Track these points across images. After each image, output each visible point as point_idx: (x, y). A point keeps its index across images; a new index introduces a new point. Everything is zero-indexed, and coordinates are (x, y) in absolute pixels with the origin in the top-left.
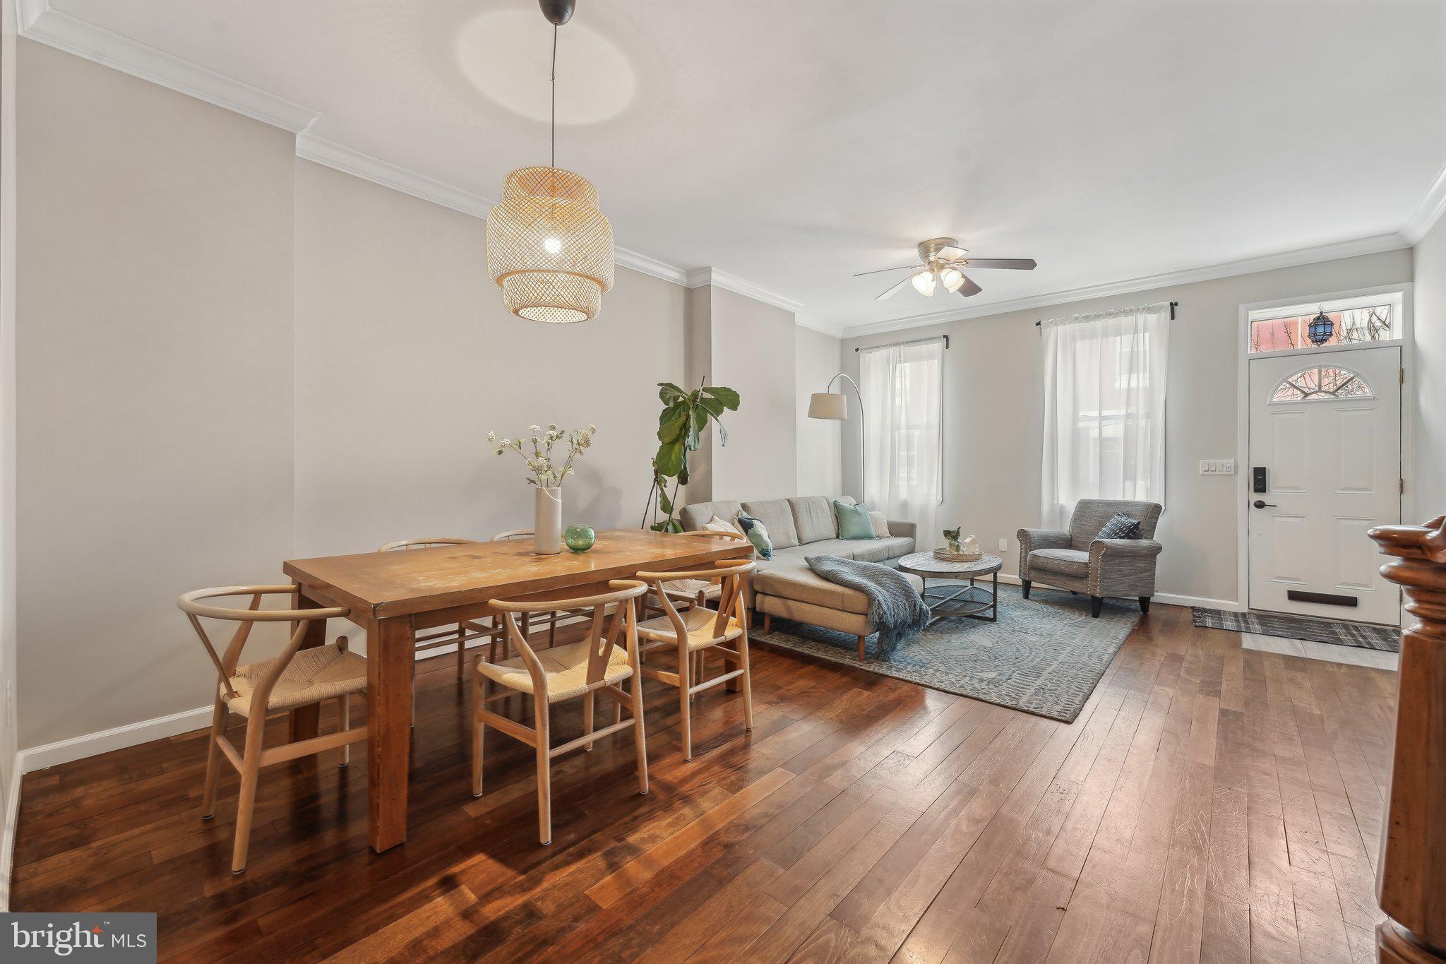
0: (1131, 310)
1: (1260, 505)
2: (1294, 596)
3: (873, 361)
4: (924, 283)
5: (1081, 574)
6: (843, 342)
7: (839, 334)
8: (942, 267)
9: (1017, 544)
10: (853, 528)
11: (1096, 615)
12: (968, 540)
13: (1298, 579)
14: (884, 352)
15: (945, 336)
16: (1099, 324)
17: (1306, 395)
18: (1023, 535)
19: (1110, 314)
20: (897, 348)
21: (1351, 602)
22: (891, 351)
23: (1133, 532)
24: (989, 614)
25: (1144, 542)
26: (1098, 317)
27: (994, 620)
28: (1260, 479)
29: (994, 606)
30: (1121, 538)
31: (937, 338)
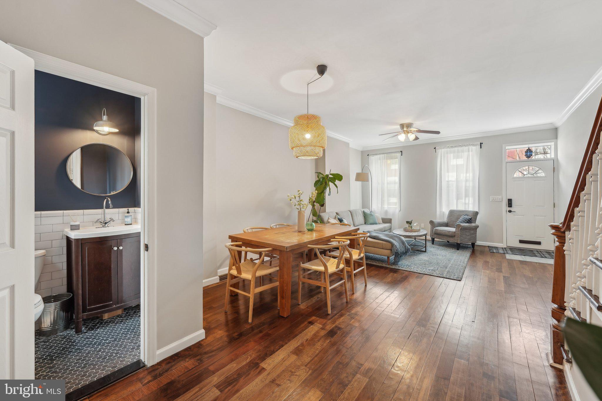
0: (467, 145)
1: (510, 211)
2: (521, 242)
3: (373, 159)
4: (402, 137)
5: (452, 236)
6: (362, 152)
7: (361, 149)
8: (408, 132)
9: (429, 226)
10: (371, 221)
11: (458, 249)
12: (415, 224)
13: (522, 236)
14: (378, 156)
15: (401, 151)
16: (456, 149)
17: (525, 175)
18: (432, 222)
19: (460, 146)
20: (383, 155)
21: (539, 243)
22: (381, 156)
23: (469, 221)
24: (424, 249)
25: (473, 224)
26: (456, 147)
27: (425, 251)
28: (510, 203)
29: (425, 247)
30: (465, 223)
31: (398, 152)
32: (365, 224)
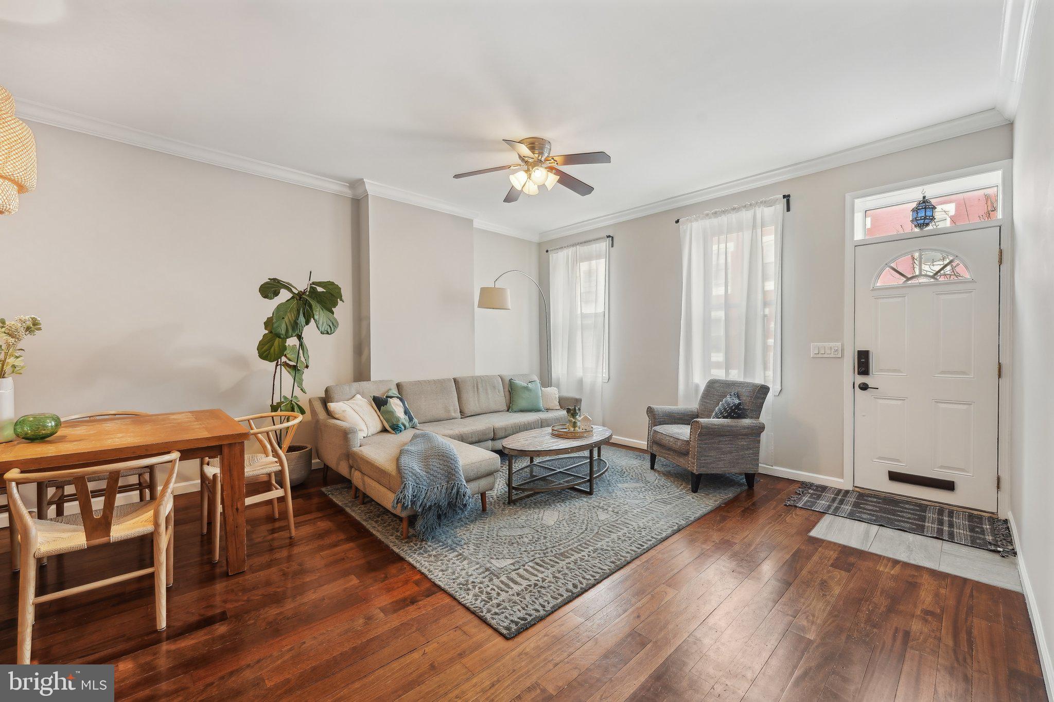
0: (751, 205)
1: (864, 387)
2: (894, 477)
3: (559, 259)
5: (683, 451)
6: (540, 245)
7: (536, 239)
9: (644, 421)
10: (522, 403)
11: (695, 490)
13: (898, 461)
15: (610, 238)
17: (908, 279)
18: (652, 412)
19: (734, 209)
21: (949, 486)
22: (570, 252)
23: (735, 412)
24: (586, 487)
25: (746, 422)
26: (724, 212)
27: (590, 493)
28: (863, 362)
29: (590, 481)
30: (724, 417)
31: (602, 238)
32: (508, 411)
